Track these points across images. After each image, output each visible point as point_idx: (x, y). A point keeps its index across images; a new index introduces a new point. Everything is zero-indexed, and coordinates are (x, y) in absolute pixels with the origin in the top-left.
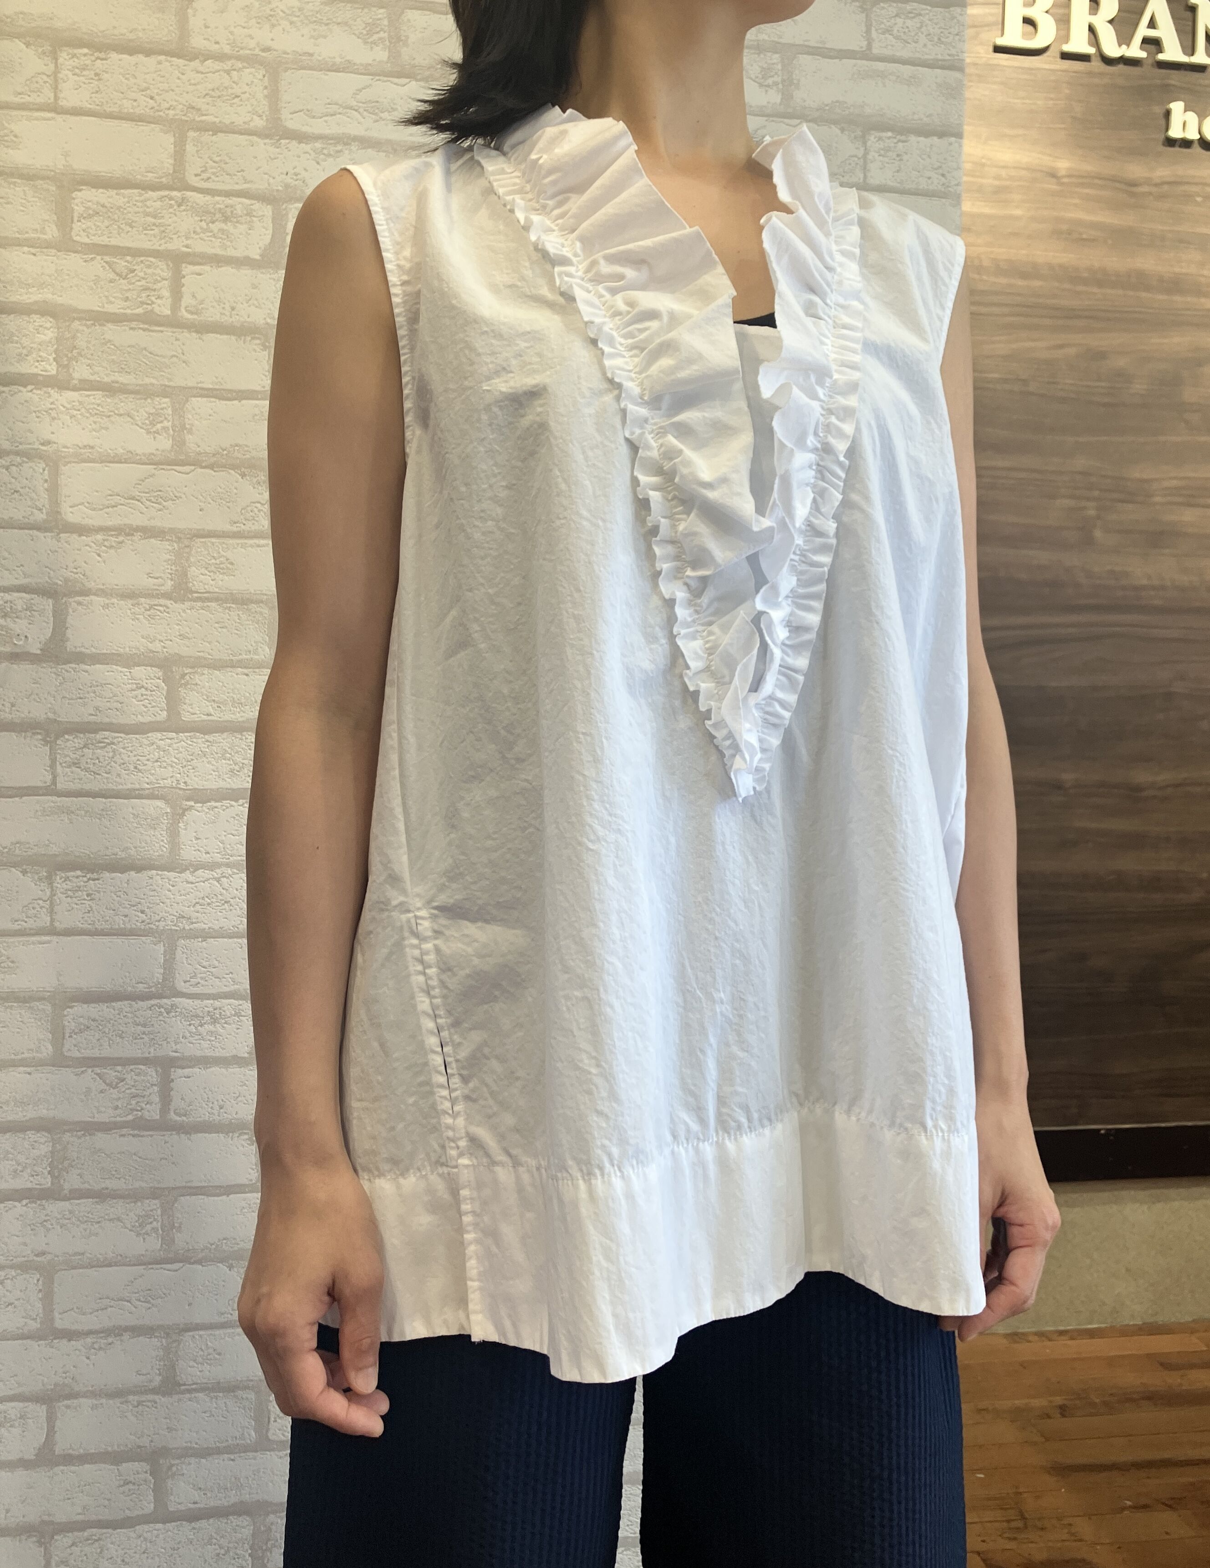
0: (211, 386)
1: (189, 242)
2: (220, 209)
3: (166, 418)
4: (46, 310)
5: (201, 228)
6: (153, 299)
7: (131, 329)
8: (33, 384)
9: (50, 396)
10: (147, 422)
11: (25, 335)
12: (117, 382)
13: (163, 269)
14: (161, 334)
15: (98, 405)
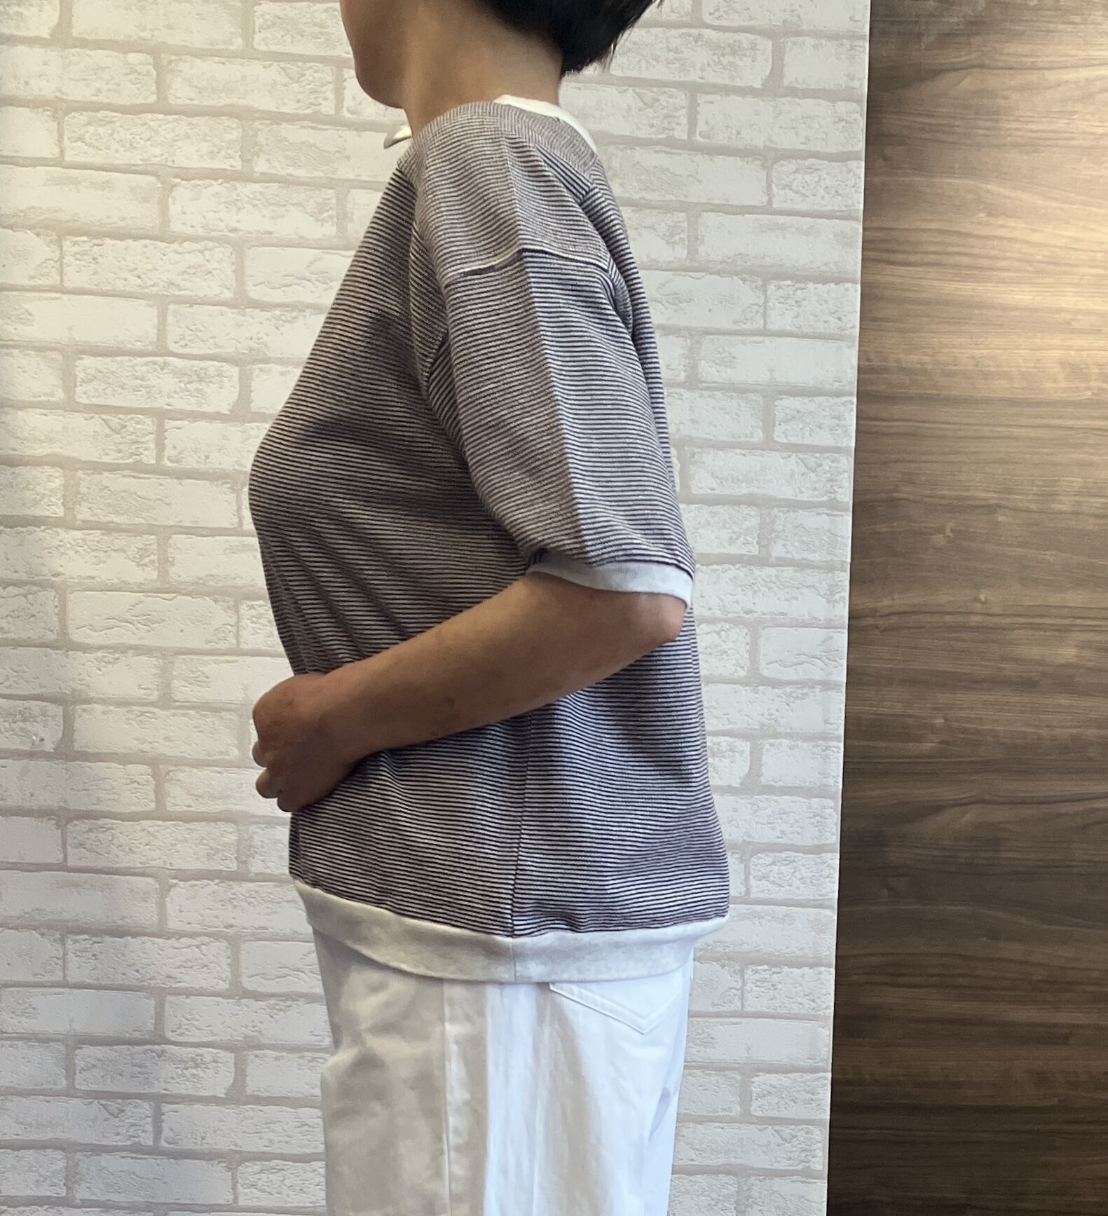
0: (190, 525)
1: (170, 400)
2: (196, 371)
3: (153, 553)
4: (54, 461)
5: (180, 388)
6: (141, 450)
7: (124, 476)
8: (43, 525)
9: (58, 535)
10: (138, 556)
11: (39, 484)
12: (113, 522)
13: (149, 424)
14: (148, 481)
15: (98, 542)
